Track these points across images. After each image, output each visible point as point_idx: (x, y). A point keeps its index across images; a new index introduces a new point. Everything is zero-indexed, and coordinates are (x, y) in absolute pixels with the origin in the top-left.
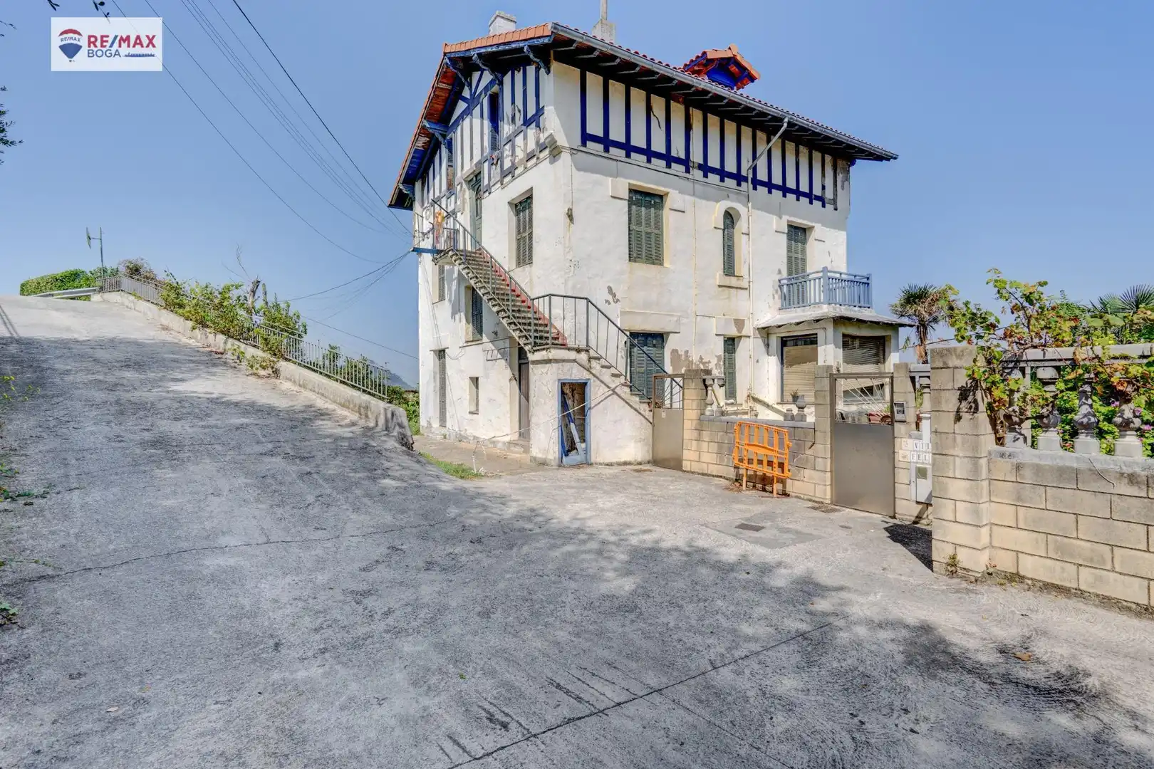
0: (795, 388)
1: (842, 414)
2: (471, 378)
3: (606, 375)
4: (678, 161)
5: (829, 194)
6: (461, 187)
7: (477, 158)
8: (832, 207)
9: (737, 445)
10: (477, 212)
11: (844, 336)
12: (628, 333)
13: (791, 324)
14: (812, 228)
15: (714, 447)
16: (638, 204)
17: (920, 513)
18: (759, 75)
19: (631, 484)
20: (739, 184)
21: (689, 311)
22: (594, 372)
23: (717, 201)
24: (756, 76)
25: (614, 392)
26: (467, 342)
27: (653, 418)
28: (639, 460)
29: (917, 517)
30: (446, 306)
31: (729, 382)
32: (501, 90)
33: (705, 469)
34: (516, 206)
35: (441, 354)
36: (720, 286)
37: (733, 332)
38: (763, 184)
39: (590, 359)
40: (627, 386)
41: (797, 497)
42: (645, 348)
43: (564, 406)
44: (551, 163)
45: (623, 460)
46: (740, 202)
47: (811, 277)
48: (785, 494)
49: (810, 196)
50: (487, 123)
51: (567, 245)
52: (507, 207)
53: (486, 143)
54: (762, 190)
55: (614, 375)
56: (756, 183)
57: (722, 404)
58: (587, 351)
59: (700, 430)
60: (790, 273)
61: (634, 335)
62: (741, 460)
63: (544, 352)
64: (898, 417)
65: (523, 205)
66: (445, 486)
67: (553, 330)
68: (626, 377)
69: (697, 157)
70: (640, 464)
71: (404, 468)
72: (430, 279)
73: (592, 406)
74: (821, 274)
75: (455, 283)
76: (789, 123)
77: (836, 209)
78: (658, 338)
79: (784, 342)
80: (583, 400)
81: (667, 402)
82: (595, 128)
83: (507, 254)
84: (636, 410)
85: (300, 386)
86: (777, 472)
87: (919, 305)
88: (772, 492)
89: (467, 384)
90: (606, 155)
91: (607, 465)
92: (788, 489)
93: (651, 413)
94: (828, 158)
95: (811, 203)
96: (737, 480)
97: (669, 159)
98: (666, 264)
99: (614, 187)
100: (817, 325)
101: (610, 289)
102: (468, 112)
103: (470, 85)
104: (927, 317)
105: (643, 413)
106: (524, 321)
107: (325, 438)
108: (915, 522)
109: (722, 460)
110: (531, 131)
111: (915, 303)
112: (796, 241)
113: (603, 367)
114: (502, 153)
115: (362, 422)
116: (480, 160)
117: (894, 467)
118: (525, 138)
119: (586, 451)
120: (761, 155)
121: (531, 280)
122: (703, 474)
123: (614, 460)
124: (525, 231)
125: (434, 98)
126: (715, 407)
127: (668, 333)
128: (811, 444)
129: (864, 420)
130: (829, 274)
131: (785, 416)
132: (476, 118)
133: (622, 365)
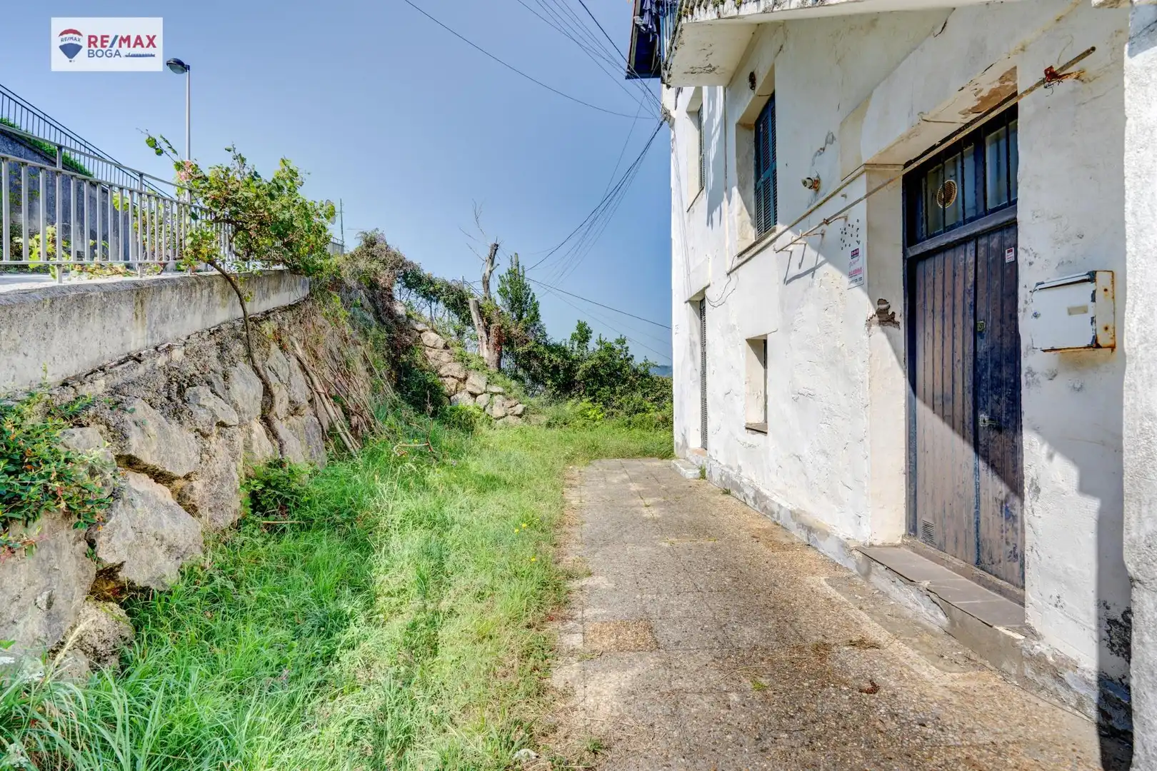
2: (752, 342)
26: (740, 255)
30: (704, 202)
89: (746, 356)
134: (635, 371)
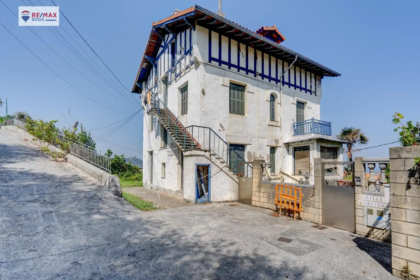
0: (300, 169)
1: (327, 181)
2: (162, 163)
3: (218, 162)
4: (251, 71)
5: (313, 90)
6: (160, 83)
7: (166, 70)
8: (314, 95)
9: (277, 195)
10: (166, 93)
11: (321, 147)
12: (229, 144)
13: (298, 142)
14: (306, 103)
15: (266, 195)
16: (234, 89)
17: (369, 231)
18: (285, 39)
19: (227, 213)
20: (277, 83)
21: (255, 135)
22: (212, 160)
23: (268, 89)
24: (284, 39)
25: (221, 170)
26: (161, 148)
27: (239, 181)
28: (233, 200)
29: (368, 234)
30: (154, 133)
31: (272, 166)
32: (176, 41)
33: (262, 205)
34: (182, 89)
35: (151, 153)
36: (268, 125)
37: (274, 144)
38: (286, 83)
39: (210, 155)
40: (228, 167)
41: (305, 220)
42: (236, 151)
43: (199, 176)
44: (196, 69)
45: (225, 200)
46: (277, 90)
47: (306, 122)
48: (299, 218)
49: (306, 90)
50: (170, 55)
51: (202, 105)
52: (177, 90)
53: (170, 64)
54: (286, 86)
55: (221, 162)
56: (284, 83)
57: (269, 175)
58: (209, 151)
59: (260, 186)
60: (297, 121)
61: (231, 145)
62: (279, 202)
63: (189, 152)
64: (357, 183)
65: (184, 89)
66: (129, 218)
67: (195, 142)
68: (227, 163)
69: (259, 70)
70: (233, 201)
71: (111, 207)
72: (148, 122)
73: (211, 176)
74: (311, 121)
75: (157, 123)
76: (298, 58)
77: (316, 96)
78: (242, 147)
79: (295, 149)
80: (207, 173)
81: (246, 174)
82: (215, 55)
83: (177, 110)
84: (231, 177)
85: (75, 166)
86: (296, 208)
87: (348, 135)
88: (293, 217)
89: (160, 166)
90: (220, 67)
91: (218, 202)
92: (301, 216)
93: (238, 179)
94: (313, 75)
95: (306, 92)
96: (276, 211)
97: (247, 71)
98: (246, 115)
99: (223, 81)
100: (310, 142)
101: (221, 125)
102: (163, 52)
103: (164, 40)
104: (352, 140)
105: (235, 179)
106: (182, 138)
107: (73, 192)
108: (367, 236)
109: (269, 200)
110: (188, 57)
111: (347, 135)
112: (300, 108)
113: (217, 158)
114: (176, 68)
115: (98, 184)
116: (168, 71)
117: (355, 208)
118: (185, 60)
119: (209, 196)
120: (286, 72)
121: (187, 121)
122: (261, 207)
123: (221, 200)
124: (185, 100)
125: (149, 46)
126: (266, 177)
127: (246, 145)
128: (312, 195)
129: (336, 184)
130: (315, 121)
131: (299, 182)
132: (166, 54)
133: (225, 157)
134: (126, 165)
